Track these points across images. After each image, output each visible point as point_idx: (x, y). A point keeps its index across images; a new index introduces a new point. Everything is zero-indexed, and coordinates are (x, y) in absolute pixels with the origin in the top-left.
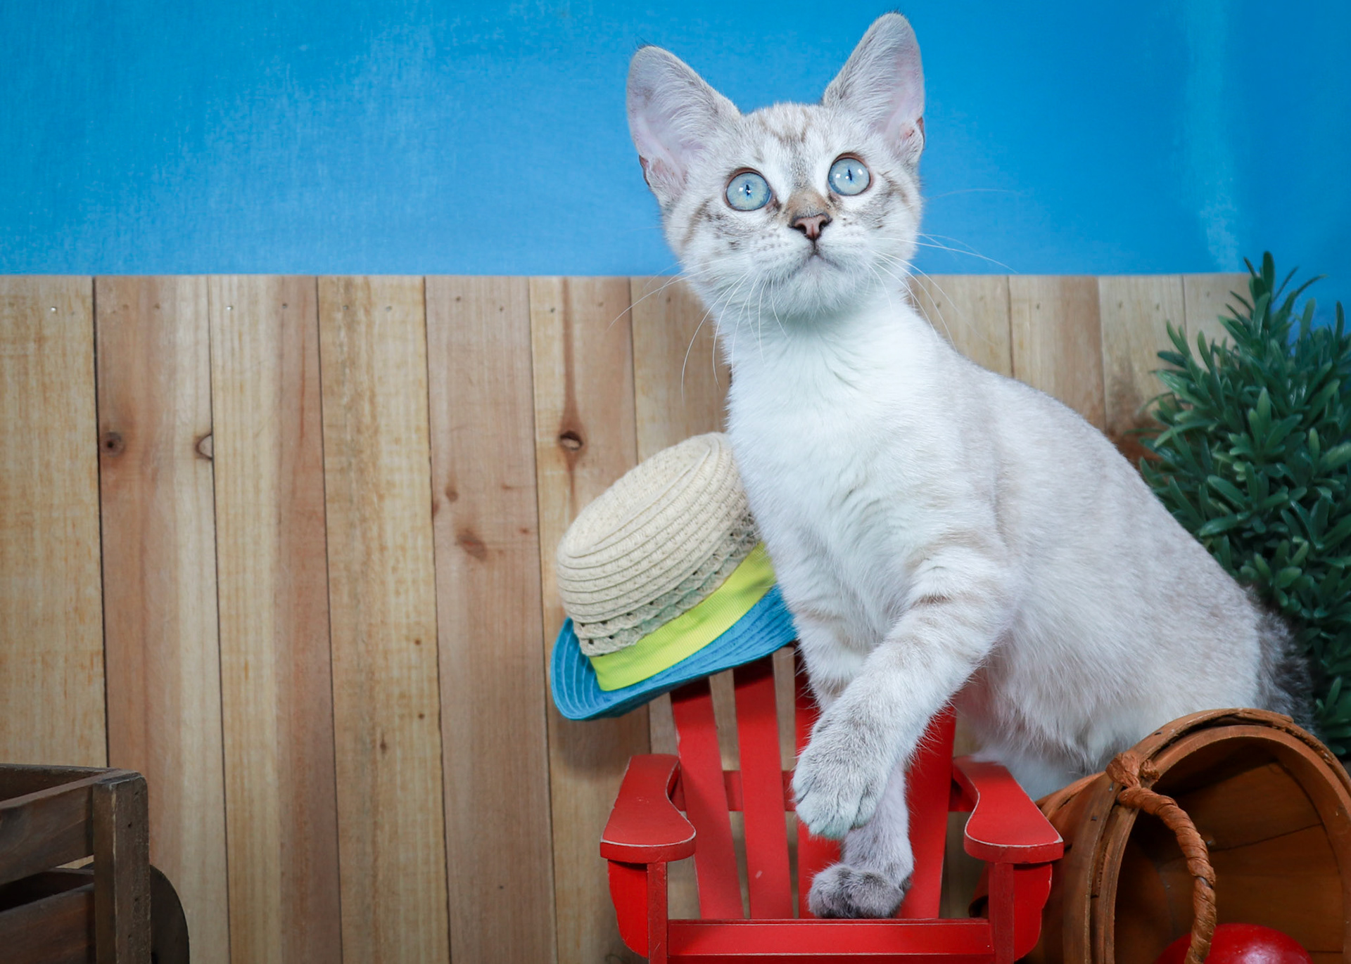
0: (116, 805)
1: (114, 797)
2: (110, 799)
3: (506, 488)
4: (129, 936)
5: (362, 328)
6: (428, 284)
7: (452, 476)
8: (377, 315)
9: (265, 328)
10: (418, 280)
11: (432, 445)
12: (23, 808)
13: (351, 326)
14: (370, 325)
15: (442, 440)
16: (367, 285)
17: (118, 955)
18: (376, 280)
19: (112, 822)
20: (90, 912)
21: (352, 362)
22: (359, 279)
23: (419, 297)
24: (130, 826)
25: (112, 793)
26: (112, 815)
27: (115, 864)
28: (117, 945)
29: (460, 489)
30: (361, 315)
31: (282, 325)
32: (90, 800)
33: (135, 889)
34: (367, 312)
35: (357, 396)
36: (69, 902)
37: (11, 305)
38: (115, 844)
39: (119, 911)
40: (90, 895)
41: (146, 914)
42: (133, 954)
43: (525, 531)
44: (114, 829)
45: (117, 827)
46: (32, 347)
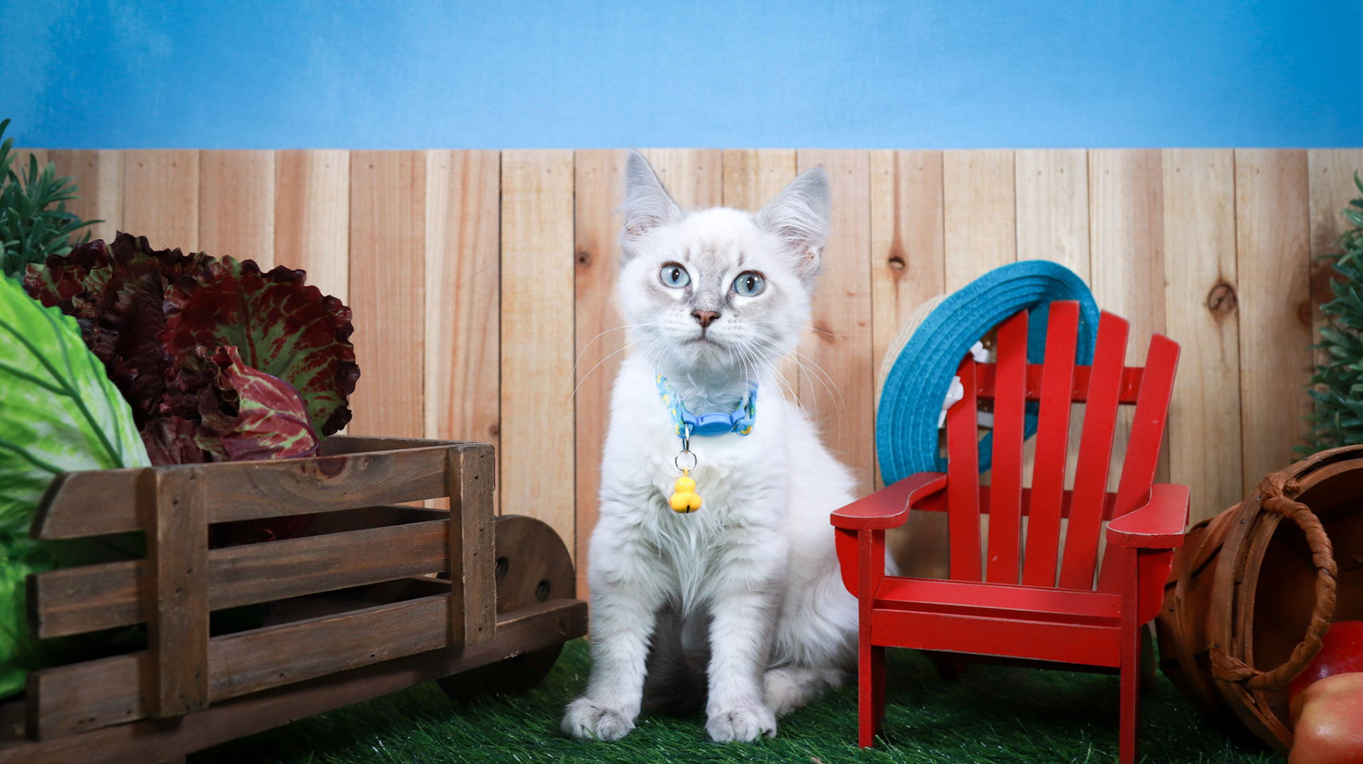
0: (463, 462)
1: (462, 456)
2: (459, 458)
3: (850, 295)
5: (752, 184)
6: (799, 155)
8: (763, 175)
9: (687, 184)
10: (792, 152)
12: (386, 456)
13: (745, 183)
14: (758, 182)
16: (757, 156)
17: (464, 566)
18: (763, 152)
19: (460, 473)
20: (447, 535)
22: (751, 151)
23: (792, 163)
24: (476, 478)
25: (460, 453)
26: (460, 469)
27: (462, 503)
28: (463, 559)
30: (752, 176)
31: (698, 182)
32: (447, 458)
33: (480, 523)
34: (756, 173)
36: (434, 529)
37: (522, 168)
38: (462, 489)
39: (465, 537)
40: (447, 524)
41: (490, 541)
42: (478, 568)
43: (863, 325)
44: (462, 479)
45: (464, 477)
46: (533, 195)
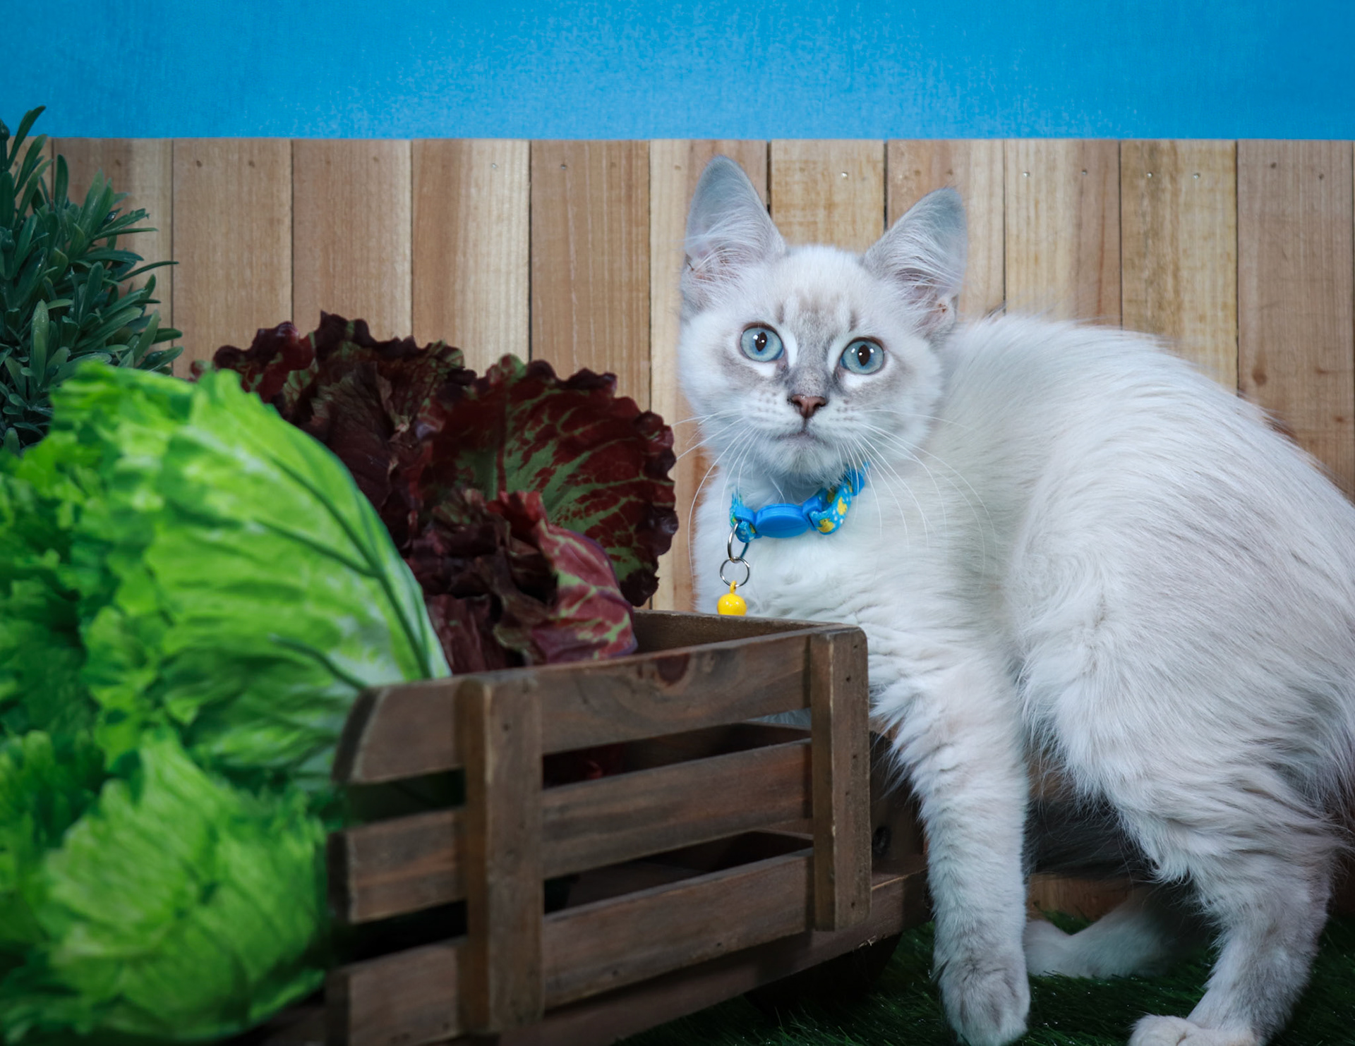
0: (833, 656)
1: (832, 647)
2: (827, 649)
3: (1321, 372)
4: (847, 794)
5: (1167, 197)
6: (1241, 149)
7: (1261, 358)
8: (1184, 183)
9: (1063, 195)
10: (1229, 144)
11: (1240, 324)
12: (736, 650)
13: (1155, 194)
14: (1175, 194)
15: (1252, 319)
16: (1174, 150)
17: (834, 811)
18: (1184, 145)
19: (828, 673)
20: (808, 765)
21: (1154, 233)
22: (1165, 143)
23: (1230, 163)
24: (848, 679)
25: (829, 643)
26: (829, 666)
27: (832, 717)
28: (833, 801)
29: (1269, 372)
30: (1166, 183)
31: (1081, 192)
32: (808, 650)
33: (853, 746)
34: (1173, 179)
35: (1160, 269)
36: (789, 752)
37: (802, 170)
38: (832, 697)
39: (836, 767)
40: (808, 748)
41: (865, 773)
42: (851, 813)
43: (1340, 420)
44: (832, 681)
45: (834, 680)
46: (821, 214)
